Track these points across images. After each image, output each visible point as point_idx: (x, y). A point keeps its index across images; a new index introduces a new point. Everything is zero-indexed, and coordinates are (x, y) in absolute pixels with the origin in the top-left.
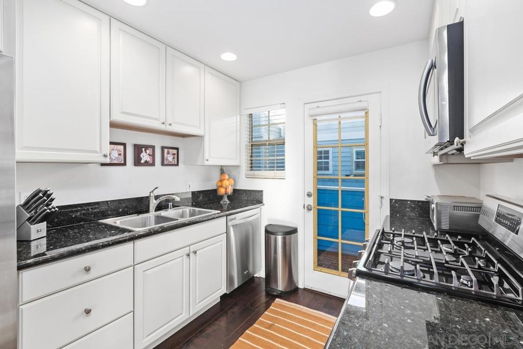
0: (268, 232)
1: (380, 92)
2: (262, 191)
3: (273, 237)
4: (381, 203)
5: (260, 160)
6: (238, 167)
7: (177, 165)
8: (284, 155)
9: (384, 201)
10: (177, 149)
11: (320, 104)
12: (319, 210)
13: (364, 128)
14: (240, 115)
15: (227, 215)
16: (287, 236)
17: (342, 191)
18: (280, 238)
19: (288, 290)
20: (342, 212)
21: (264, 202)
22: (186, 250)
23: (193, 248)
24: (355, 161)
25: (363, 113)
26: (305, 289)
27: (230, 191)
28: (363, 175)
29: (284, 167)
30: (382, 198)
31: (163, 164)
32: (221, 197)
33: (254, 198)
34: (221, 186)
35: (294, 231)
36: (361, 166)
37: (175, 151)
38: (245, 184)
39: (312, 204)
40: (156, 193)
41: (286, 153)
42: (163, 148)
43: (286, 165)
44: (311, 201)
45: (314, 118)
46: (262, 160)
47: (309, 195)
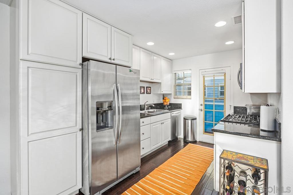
0: (185, 119)
1: (230, 67)
2: (181, 104)
3: (187, 121)
4: (230, 108)
5: (181, 91)
6: (171, 94)
7: (150, 93)
8: (191, 89)
9: (231, 107)
10: (150, 87)
11: (206, 70)
12: (205, 111)
13: (224, 80)
14: (172, 73)
15: (171, 112)
16: (193, 121)
17: (215, 105)
18: (190, 121)
19: (193, 141)
20: (215, 111)
21: (182, 108)
22: (161, 122)
23: (163, 122)
24: (220, 91)
25: (223, 74)
26: (199, 142)
27: (168, 104)
28: (223, 99)
29: (191, 94)
30: (231, 106)
31: (147, 93)
32: (165, 106)
33: (178, 107)
34: (165, 102)
35: (195, 119)
36: (222, 93)
37: (150, 88)
38: (173, 101)
39: (203, 109)
40: (147, 103)
41: (192, 89)
42: (147, 87)
43: (192, 93)
44: (202, 108)
45: (204, 75)
46: (182, 91)
47: (201, 105)
